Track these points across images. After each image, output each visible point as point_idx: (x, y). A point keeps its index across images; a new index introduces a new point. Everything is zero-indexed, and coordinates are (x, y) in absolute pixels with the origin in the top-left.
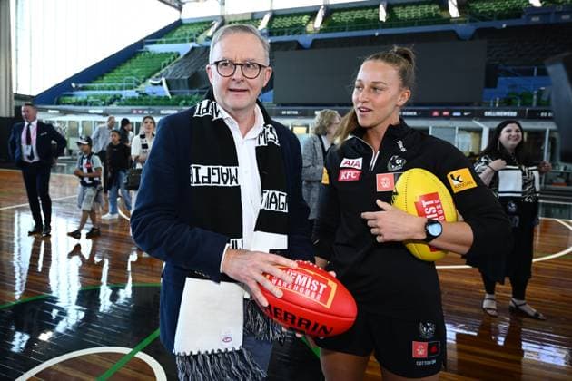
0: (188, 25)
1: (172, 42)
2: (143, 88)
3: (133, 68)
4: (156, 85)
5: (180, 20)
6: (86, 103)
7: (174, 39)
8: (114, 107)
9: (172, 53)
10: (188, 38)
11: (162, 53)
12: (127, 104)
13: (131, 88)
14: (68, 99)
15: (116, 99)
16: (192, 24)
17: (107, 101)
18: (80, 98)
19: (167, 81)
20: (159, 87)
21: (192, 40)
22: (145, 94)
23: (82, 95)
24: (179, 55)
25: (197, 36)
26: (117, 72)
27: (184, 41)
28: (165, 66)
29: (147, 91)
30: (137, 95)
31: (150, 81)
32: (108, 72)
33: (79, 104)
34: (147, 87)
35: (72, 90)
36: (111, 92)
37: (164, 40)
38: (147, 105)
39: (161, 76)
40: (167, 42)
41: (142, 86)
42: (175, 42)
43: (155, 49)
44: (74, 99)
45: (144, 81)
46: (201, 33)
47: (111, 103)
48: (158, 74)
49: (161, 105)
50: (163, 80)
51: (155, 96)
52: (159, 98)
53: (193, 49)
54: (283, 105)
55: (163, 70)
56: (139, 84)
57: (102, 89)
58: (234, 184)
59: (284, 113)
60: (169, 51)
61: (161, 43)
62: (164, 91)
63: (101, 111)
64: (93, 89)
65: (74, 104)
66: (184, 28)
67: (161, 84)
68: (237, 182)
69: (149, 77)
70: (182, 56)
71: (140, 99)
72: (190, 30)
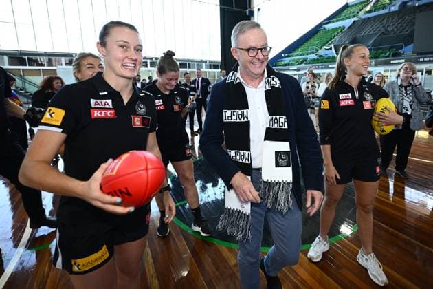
0: (353, 5)
1: (340, 20)
2: (320, 52)
3: (316, 40)
4: (328, 49)
5: (347, 4)
6: (288, 64)
7: (342, 18)
8: (303, 65)
9: (340, 27)
10: (351, 15)
11: (333, 29)
12: (310, 63)
13: (313, 53)
14: (280, 63)
15: (305, 60)
16: (356, 5)
17: (300, 62)
18: (286, 62)
19: (334, 46)
20: (330, 51)
21: (354, 16)
22: (321, 56)
23: (287, 60)
24: (344, 28)
25: (358, 13)
26: (306, 45)
27: (349, 18)
28: (335, 36)
29: (322, 54)
30: (316, 57)
31: (325, 47)
32: (301, 45)
33: (285, 65)
34: (322, 52)
35: (282, 57)
36: (303, 57)
37: (335, 20)
38: (321, 62)
39: (331, 44)
40: (337, 21)
41: (320, 51)
42: (343, 19)
43: (329, 26)
44: (283, 63)
45: (321, 48)
46: (361, 10)
47: (301, 63)
48: (330, 42)
49: (330, 62)
50: (333, 46)
51: (327, 56)
52: (328, 58)
53: (354, 22)
54: (421, 54)
55: (333, 39)
56: (318, 50)
57: (297, 55)
58: (246, 120)
59: (421, 60)
60: (338, 26)
61: (333, 22)
62: (332, 53)
63: (295, 68)
64: (293, 56)
65: (283, 65)
66: (349, 8)
67: (331, 49)
68: (247, 118)
69: (324, 45)
70: (346, 28)
71: (318, 59)
72: (354, 9)
